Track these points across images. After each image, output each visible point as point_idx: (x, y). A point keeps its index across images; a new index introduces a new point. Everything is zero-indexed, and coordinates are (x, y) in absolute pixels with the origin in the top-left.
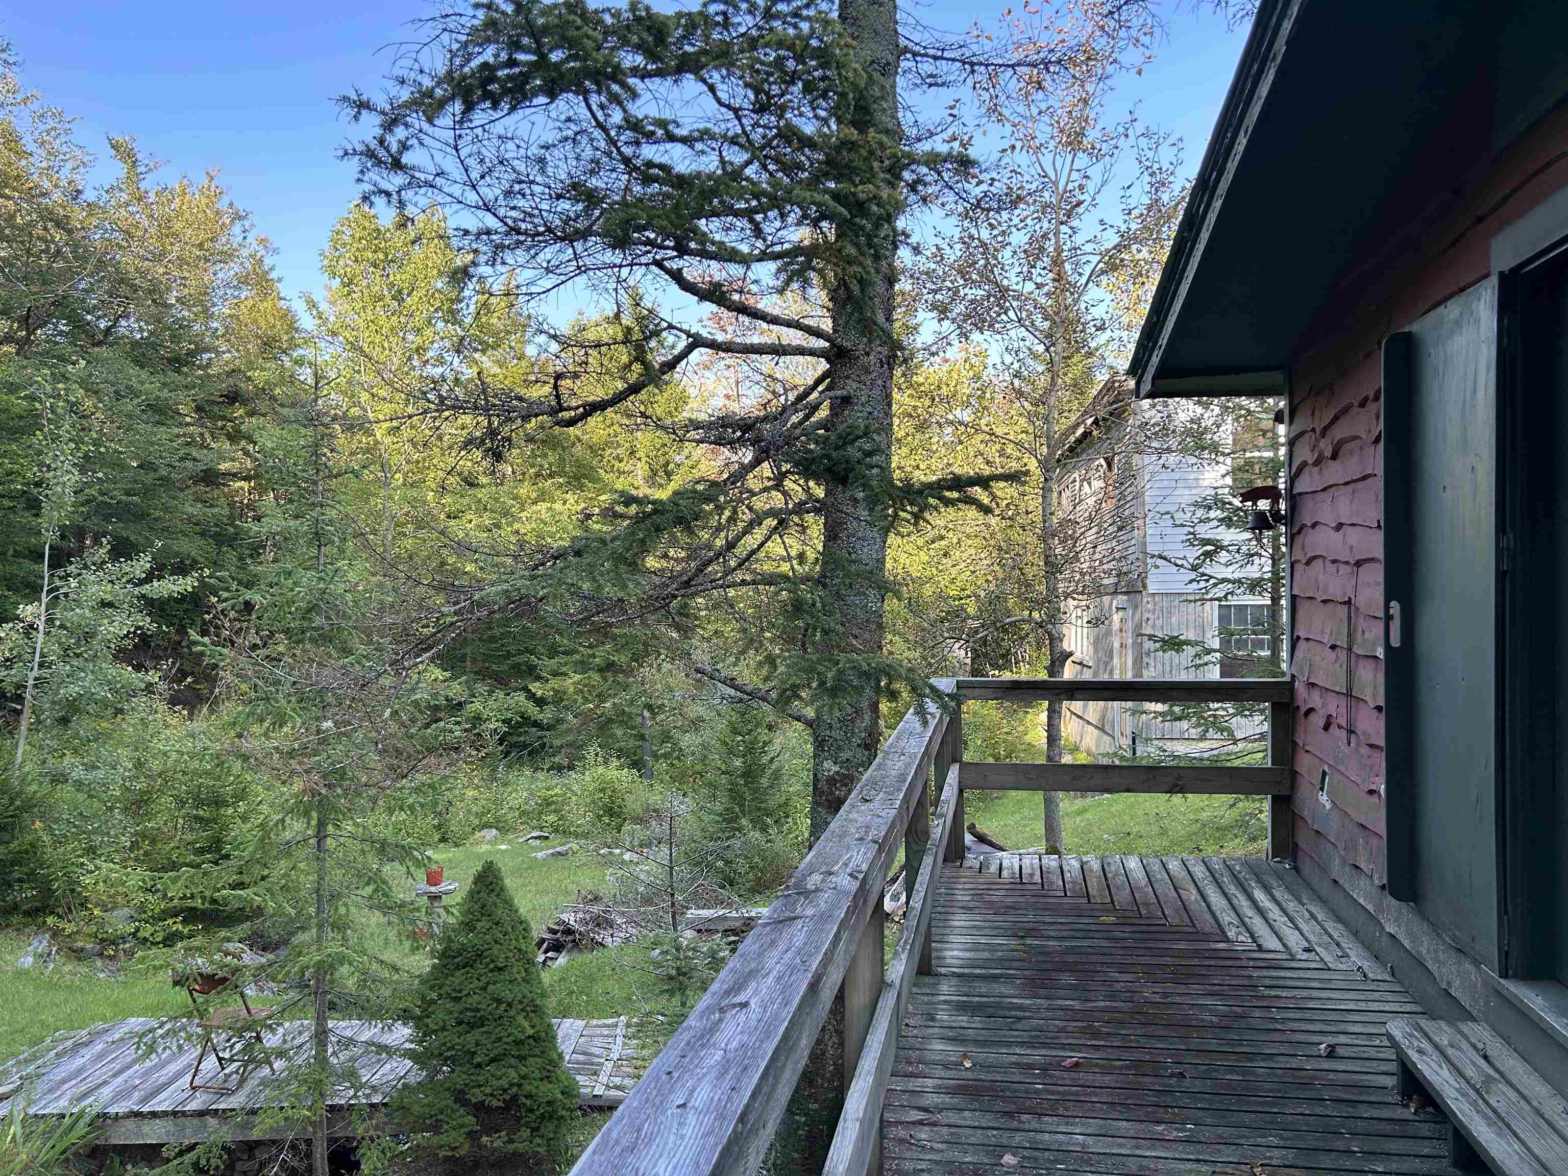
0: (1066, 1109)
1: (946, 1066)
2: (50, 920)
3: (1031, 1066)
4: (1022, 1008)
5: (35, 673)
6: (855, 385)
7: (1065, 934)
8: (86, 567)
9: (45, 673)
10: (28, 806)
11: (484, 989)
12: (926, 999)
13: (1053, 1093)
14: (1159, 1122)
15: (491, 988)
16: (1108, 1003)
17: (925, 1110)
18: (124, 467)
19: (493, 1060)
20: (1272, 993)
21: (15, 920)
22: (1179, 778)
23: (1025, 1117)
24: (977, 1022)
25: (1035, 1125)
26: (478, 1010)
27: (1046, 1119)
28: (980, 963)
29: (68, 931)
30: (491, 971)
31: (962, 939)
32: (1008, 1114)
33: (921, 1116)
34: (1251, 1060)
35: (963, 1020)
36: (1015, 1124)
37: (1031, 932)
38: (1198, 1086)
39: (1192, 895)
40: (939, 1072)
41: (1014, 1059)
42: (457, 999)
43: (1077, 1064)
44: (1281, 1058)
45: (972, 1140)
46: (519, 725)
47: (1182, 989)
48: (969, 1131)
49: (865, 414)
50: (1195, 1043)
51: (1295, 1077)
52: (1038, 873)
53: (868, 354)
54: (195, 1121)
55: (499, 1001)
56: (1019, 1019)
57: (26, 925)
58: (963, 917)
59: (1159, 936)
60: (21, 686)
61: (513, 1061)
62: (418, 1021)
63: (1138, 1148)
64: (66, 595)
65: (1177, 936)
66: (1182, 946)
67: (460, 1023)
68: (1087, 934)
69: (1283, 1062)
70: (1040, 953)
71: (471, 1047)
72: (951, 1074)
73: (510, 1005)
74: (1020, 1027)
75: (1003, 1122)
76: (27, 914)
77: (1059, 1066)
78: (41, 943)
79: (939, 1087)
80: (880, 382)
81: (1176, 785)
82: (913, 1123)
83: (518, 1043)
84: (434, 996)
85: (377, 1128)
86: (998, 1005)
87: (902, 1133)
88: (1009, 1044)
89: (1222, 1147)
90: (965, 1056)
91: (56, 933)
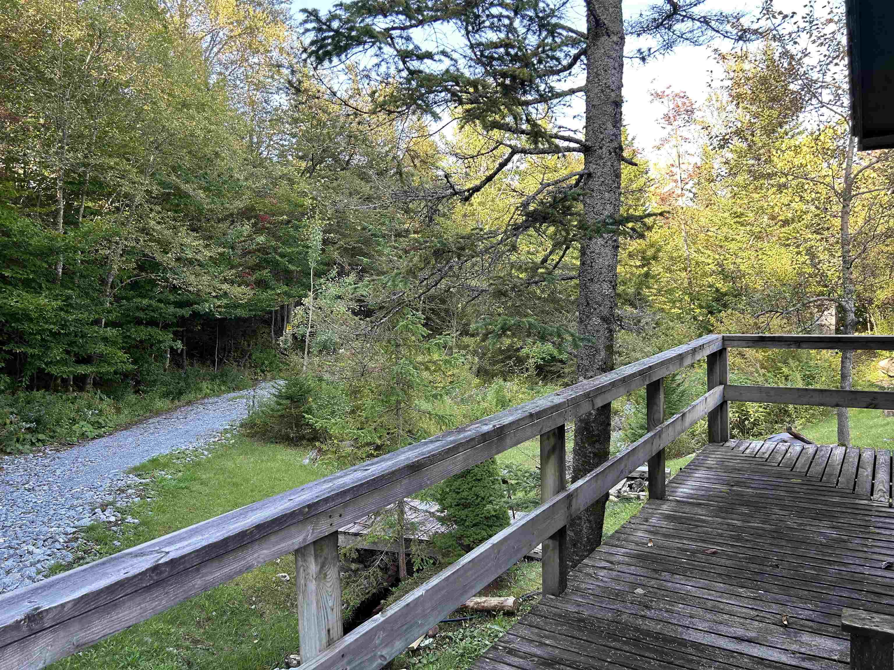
0: (691, 573)
1: (637, 544)
2: (317, 444)
3: (686, 550)
4: (704, 521)
5: (310, 329)
6: (594, 166)
7: (761, 486)
8: (328, 280)
9: (313, 330)
10: (309, 391)
11: (470, 489)
12: (650, 511)
13: (689, 564)
14: (742, 587)
15: (474, 488)
16: (760, 525)
17: (611, 563)
18: (355, 230)
19: (474, 525)
20: (877, 531)
21: (304, 442)
22: (874, 399)
23: (664, 574)
24: (672, 525)
25: (668, 578)
26: (467, 499)
27: (675, 576)
28: (695, 496)
29: (324, 449)
30: (474, 480)
31: (694, 484)
32: (655, 571)
33: (607, 565)
34: (830, 565)
35: (664, 523)
36: (657, 576)
37: (738, 484)
38: (785, 573)
39: (866, 472)
40: (633, 546)
41: (679, 545)
42: (458, 493)
43: (714, 553)
44: (852, 566)
45: (627, 580)
46: (549, 361)
47: (817, 523)
48: (628, 575)
49: (600, 183)
50: (800, 552)
51: (853, 576)
52: (769, 453)
53: (601, 148)
54: (353, 538)
55: (478, 496)
56: (697, 526)
57: (308, 446)
58: (704, 472)
59: (826, 493)
60: (303, 336)
61: (485, 527)
62: (441, 501)
63: (720, 597)
64: (321, 293)
65: (834, 494)
66: (836, 499)
67: (458, 505)
68: (776, 487)
69: (853, 568)
70: (737, 495)
71: (464, 517)
72: (638, 548)
73: (483, 499)
74: (695, 530)
75: (650, 574)
76: (308, 440)
77: (703, 552)
78: (313, 454)
79: (627, 553)
80: (609, 163)
81: (871, 404)
82: (601, 568)
83: (487, 518)
84: (448, 490)
85: (421, 550)
86: (691, 519)
87: (591, 571)
88: (681, 538)
89: (773, 605)
90: (650, 540)
91: (320, 450)
